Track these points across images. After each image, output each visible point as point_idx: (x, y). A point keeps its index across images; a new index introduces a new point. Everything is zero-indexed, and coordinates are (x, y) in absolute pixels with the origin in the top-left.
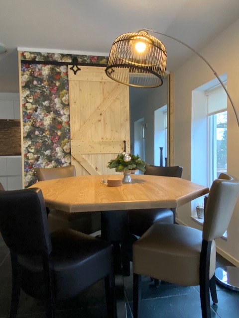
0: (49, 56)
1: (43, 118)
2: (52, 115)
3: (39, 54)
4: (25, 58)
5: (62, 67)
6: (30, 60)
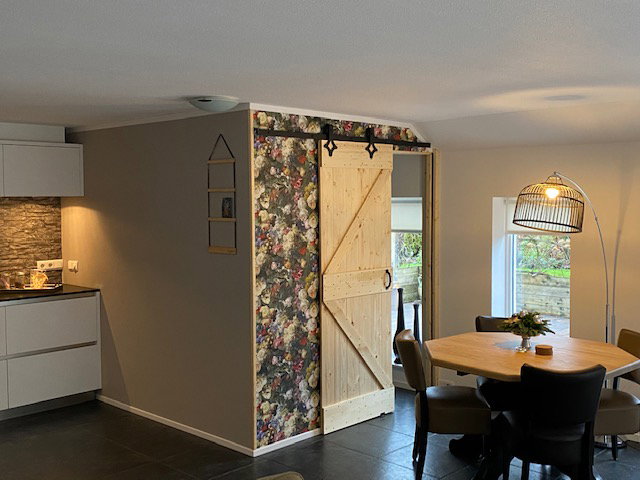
0: (292, 120)
1: (282, 236)
2: (294, 230)
3: (278, 115)
4: (259, 124)
5: (308, 140)
6: (266, 128)
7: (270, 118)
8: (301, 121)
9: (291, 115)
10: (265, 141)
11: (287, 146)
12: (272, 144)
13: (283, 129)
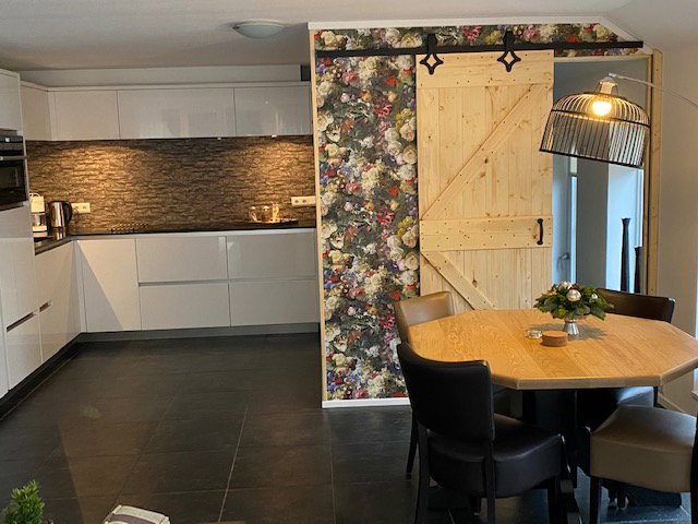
0: (375, 36)
1: (360, 173)
2: (379, 166)
3: (353, 32)
4: (323, 44)
5: (401, 57)
6: (334, 48)
7: (339, 37)
8: (388, 34)
9: (371, 30)
10: (332, 64)
11: (367, 68)
12: (343, 66)
13: (360, 47)
